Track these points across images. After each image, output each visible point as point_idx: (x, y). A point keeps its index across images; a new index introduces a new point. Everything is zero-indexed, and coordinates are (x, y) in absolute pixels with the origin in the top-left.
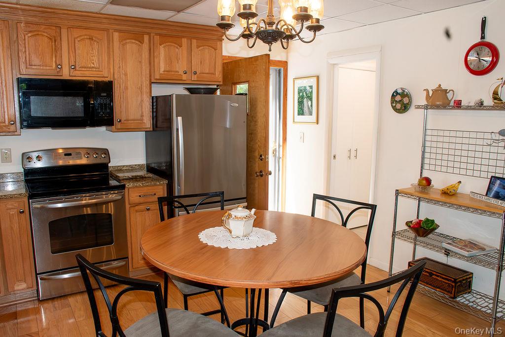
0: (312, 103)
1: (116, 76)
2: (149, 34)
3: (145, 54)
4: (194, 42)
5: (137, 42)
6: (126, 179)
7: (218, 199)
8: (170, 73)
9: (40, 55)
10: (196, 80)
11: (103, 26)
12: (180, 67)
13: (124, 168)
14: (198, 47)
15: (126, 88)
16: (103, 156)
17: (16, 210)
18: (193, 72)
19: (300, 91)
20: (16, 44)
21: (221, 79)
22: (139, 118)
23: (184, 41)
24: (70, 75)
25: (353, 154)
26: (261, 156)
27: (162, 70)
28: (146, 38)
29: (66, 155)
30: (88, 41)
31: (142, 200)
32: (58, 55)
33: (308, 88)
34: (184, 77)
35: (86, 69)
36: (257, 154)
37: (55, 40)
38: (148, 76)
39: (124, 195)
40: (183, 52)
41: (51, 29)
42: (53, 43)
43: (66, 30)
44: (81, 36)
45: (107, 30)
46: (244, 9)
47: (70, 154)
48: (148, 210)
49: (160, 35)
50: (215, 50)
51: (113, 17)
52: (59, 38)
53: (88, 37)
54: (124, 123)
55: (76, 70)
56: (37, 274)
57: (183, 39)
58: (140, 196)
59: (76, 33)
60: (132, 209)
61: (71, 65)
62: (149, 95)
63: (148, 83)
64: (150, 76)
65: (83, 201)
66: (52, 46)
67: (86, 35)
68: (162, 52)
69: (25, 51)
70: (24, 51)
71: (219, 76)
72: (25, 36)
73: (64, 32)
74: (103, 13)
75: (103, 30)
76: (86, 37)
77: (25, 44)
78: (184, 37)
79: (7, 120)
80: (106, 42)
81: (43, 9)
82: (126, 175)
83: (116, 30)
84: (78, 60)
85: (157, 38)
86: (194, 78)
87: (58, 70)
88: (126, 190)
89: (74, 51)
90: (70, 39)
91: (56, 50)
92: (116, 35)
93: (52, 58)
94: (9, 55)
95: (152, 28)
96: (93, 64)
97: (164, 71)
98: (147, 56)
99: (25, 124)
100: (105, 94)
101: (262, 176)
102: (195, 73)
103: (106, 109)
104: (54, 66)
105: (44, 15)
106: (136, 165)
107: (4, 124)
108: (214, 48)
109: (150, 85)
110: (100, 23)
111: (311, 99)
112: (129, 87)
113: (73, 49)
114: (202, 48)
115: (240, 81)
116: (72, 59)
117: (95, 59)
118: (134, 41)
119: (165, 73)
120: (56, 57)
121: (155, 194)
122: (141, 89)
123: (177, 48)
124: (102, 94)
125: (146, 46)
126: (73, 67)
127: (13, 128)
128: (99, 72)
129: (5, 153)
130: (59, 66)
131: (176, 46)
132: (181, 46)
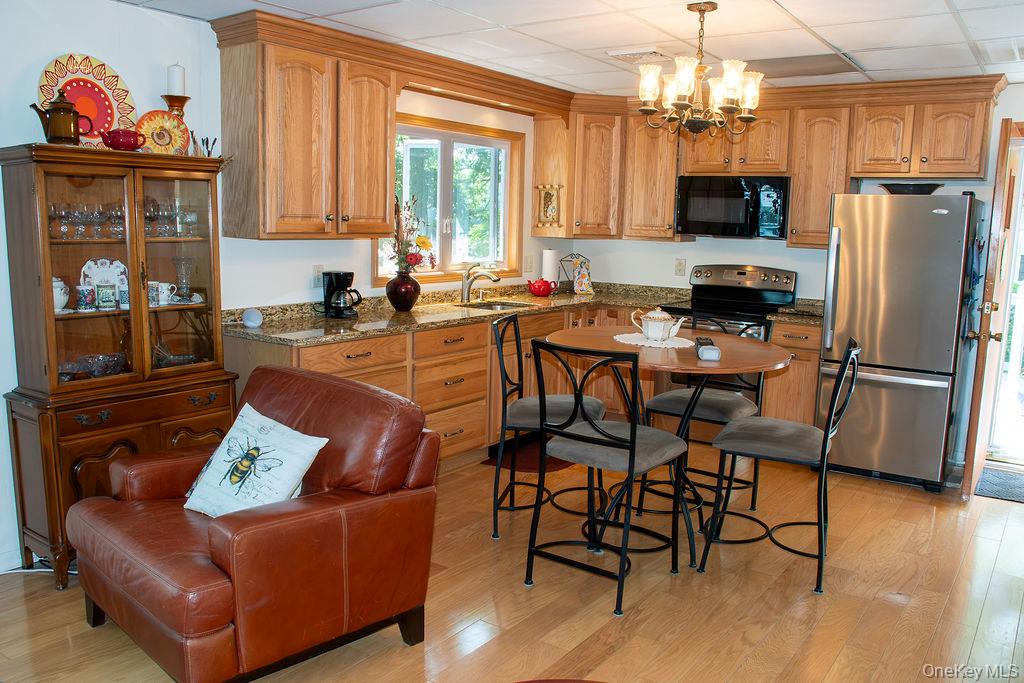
2: (850, 106)
3: (842, 136)
4: (929, 108)
5: (831, 120)
8: (880, 162)
10: (926, 170)
12: (899, 152)
14: (935, 116)
15: (810, 187)
16: (786, 281)
21: (978, 168)
22: (825, 229)
27: (868, 158)
28: (845, 112)
29: (739, 274)
30: (763, 126)
31: (787, 342)
35: (758, 163)
38: (844, 168)
40: (905, 127)
45: (790, 108)
47: (744, 274)
49: (869, 105)
50: (971, 117)
54: (802, 236)
55: (745, 165)
57: (906, 106)
58: (785, 336)
61: (740, 158)
64: (848, 168)
71: (973, 163)
75: (785, 108)
76: (762, 121)
78: (908, 103)
79: (666, 224)
83: (803, 107)
84: (750, 151)
86: (923, 167)
87: (725, 165)
92: (802, 113)
96: (768, 156)
98: (845, 139)
99: (680, 229)
102: (924, 160)
104: (721, 161)
108: (967, 114)
109: (846, 182)
112: (813, 186)
114: (943, 116)
117: (772, 148)
119: (872, 162)
122: (830, 187)
123: (896, 121)
125: (843, 123)
126: (743, 161)
127: (670, 233)
128: (774, 166)
129: (680, 264)
130: (728, 162)
131: (895, 118)
132: (903, 119)
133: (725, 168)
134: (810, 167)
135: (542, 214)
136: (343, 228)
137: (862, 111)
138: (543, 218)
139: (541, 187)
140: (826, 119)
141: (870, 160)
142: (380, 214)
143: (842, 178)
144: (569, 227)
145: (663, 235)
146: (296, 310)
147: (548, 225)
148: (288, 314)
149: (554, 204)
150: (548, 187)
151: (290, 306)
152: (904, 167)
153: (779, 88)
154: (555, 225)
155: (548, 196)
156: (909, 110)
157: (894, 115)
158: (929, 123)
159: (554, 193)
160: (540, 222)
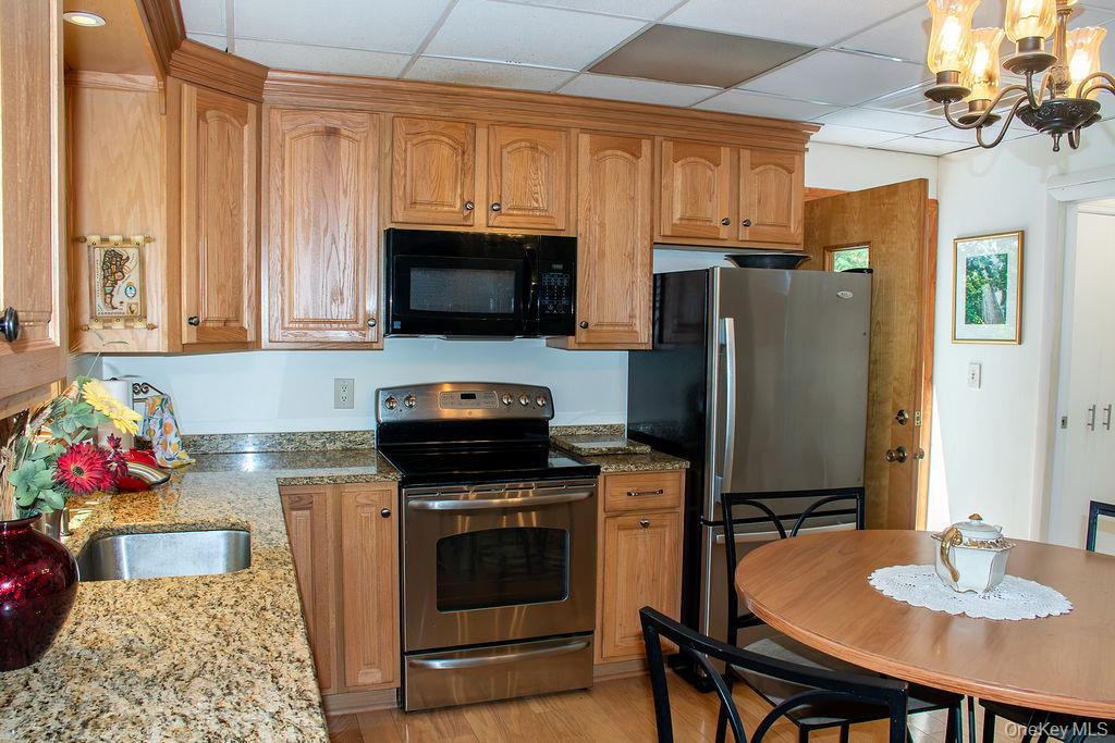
0: (1004, 294)
1: (581, 228)
2: (651, 138)
3: (643, 183)
4: (746, 154)
5: (628, 156)
6: (595, 455)
7: (851, 503)
8: (694, 223)
9: (432, 182)
10: (748, 239)
11: (557, 122)
12: (716, 210)
13: (581, 432)
14: (754, 166)
15: (602, 255)
16: (540, 402)
17: (374, 509)
18: (742, 220)
19: (971, 268)
20: (388, 161)
21: (800, 239)
22: (626, 321)
23: (725, 152)
24: (488, 223)
25: (1101, 416)
26: (901, 413)
27: (677, 215)
28: (646, 146)
29: (464, 396)
30: (527, 153)
31: (633, 502)
32: (468, 181)
33: (995, 260)
34: (724, 232)
35: (520, 213)
36: (889, 409)
37: (464, 150)
38: (648, 229)
39: (596, 488)
40: (721, 177)
41: (456, 127)
42: (459, 158)
43: (486, 130)
44: (515, 142)
45: (566, 129)
46: (1020, 50)
47: (472, 396)
48: (645, 526)
49: (675, 140)
50: (790, 172)
51: (580, 102)
52: (471, 147)
53: (528, 144)
54: (593, 331)
55: (501, 214)
56: (403, 653)
57: (722, 148)
58: (630, 494)
59: (505, 135)
60: (611, 522)
61: (491, 203)
62: (647, 269)
63: (647, 243)
64: (652, 229)
65: (516, 497)
66: (457, 164)
67: (522, 140)
68: (678, 178)
69: (405, 175)
70: (402, 173)
71: (796, 230)
72: (406, 143)
73: (481, 133)
74: (562, 93)
75: (559, 129)
76: (523, 144)
77: (405, 159)
78: (725, 144)
79: (361, 316)
80: (564, 153)
81: (445, 88)
82: (596, 447)
83: (585, 130)
84: (506, 193)
85: (668, 147)
86: (745, 234)
87: (467, 213)
88: (600, 478)
89: (498, 173)
90: (492, 149)
91: (465, 171)
92: (585, 139)
93: (456, 188)
94: (376, 182)
95: (658, 125)
96: (537, 202)
97: (681, 219)
98: (647, 185)
99: (397, 325)
100: (560, 267)
101: (902, 460)
102: (747, 224)
103: (560, 297)
104: (458, 205)
105: (444, 100)
106: (605, 426)
107: (355, 326)
108: (786, 169)
109: (651, 249)
110: (553, 115)
111: (1003, 287)
112: (607, 253)
113: (496, 168)
114: (761, 168)
115: (845, 242)
116: (495, 191)
117: (541, 190)
118: (619, 153)
119: (684, 222)
120: (462, 186)
121: (661, 492)
122: (631, 257)
123: (710, 168)
124: (555, 266)
125: (644, 164)
126: (496, 208)
127: (373, 334)
128: (546, 219)
130: (468, 206)
131: (708, 163)
132: (718, 165)
133: (466, 218)
135: (99, 300)
138: (102, 309)
139: (95, 239)
144: (174, 331)
145: (357, 338)
147: (118, 325)
149: (133, 276)
150: (115, 240)
154: (137, 325)
155: (113, 258)
157: (707, 159)
159: (131, 254)
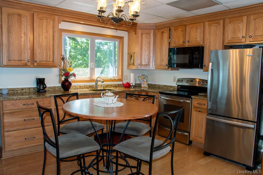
5: (217, 25)
12: (241, 34)
14: (255, 19)
28: (221, 21)
29: (191, 81)
30: (195, 29)
31: (198, 106)
37: (183, 31)
38: (222, 42)
41: (182, 27)
43: (188, 26)
44: (193, 27)
45: (204, 22)
48: (200, 112)
58: (197, 103)
70: (173, 37)
72: (174, 32)
78: (244, 16)
98: (222, 31)
99: (169, 66)
117: (197, 36)
124: (196, 53)
126: (189, 42)
127: (167, 67)
128: (198, 43)
129: (174, 78)
130: (184, 42)
131: (239, 22)
132: (242, 22)
133: (183, 45)
134: (210, 42)
136: (35, 64)
137: (227, 21)
138: (130, 63)
139: (129, 53)
140: (215, 25)
141: (231, 38)
142: (51, 60)
143: (221, 46)
144: (137, 66)
145: (165, 68)
146: (27, 89)
147: (131, 65)
148: (24, 91)
149: (133, 58)
150: (131, 53)
151: (25, 88)
152: (243, 40)
153: (199, 15)
154: (133, 65)
155: (131, 56)
156: (245, 18)
157: (239, 21)
158: (252, 23)
159: (133, 55)
160: (129, 64)
